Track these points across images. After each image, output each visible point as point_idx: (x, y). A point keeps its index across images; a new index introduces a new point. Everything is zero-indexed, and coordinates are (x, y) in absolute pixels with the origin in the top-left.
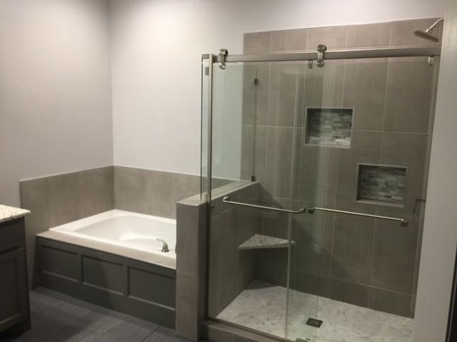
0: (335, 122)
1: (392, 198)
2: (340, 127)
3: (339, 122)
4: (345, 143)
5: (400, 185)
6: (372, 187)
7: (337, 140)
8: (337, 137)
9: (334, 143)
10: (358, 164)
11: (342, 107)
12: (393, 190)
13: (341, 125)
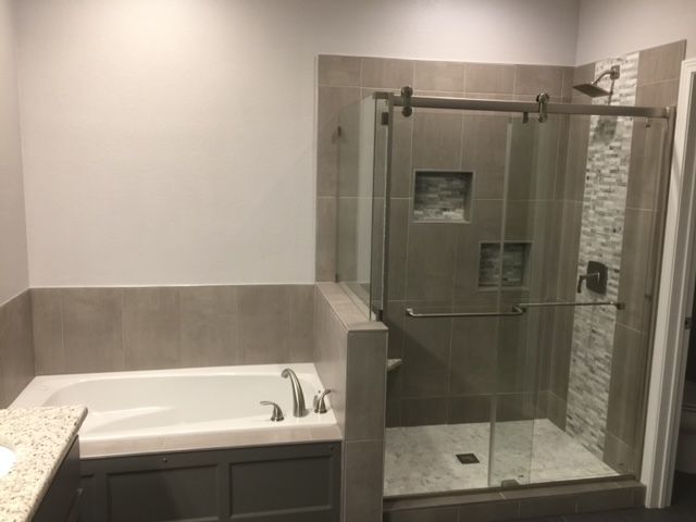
0: (443, 189)
1: (510, 280)
2: (448, 196)
3: (448, 189)
4: (456, 216)
5: (516, 264)
6: (488, 270)
7: (444, 213)
8: (445, 210)
9: (442, 217)
10: (480, 242)
11: (460, 170)
12: (510, 270)
13: (450, 193)
